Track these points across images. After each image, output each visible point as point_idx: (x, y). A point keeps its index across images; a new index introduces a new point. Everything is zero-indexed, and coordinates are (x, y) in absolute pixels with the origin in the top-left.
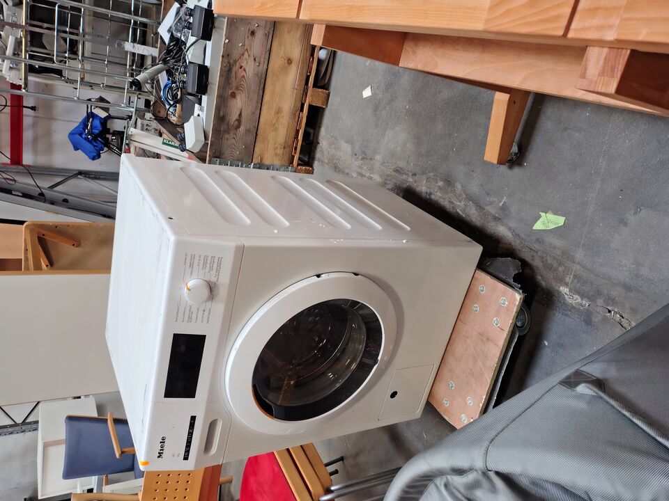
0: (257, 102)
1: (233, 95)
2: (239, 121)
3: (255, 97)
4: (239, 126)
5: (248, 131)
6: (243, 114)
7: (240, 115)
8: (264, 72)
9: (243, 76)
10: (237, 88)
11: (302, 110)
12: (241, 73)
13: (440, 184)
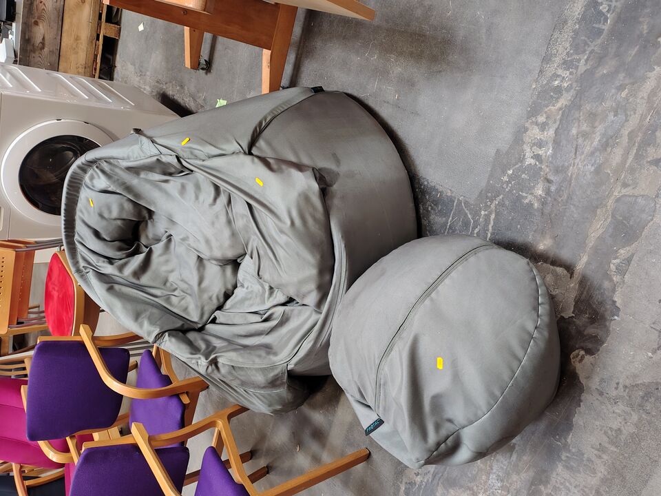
0: (58, 30)
1: (36, 23)
2: (43, 43)
3: (55, 26)
4: (43, 48)
5: (51, 52)
6: (46, 39)
7: (44, 39)
8: (62, 7)
9: (44, 9)
10: (39, 18)
11: (98, 39)
12: (41, 7)
13: (178, 88)
